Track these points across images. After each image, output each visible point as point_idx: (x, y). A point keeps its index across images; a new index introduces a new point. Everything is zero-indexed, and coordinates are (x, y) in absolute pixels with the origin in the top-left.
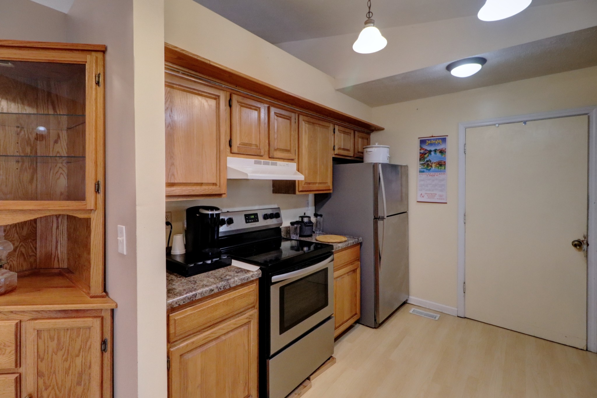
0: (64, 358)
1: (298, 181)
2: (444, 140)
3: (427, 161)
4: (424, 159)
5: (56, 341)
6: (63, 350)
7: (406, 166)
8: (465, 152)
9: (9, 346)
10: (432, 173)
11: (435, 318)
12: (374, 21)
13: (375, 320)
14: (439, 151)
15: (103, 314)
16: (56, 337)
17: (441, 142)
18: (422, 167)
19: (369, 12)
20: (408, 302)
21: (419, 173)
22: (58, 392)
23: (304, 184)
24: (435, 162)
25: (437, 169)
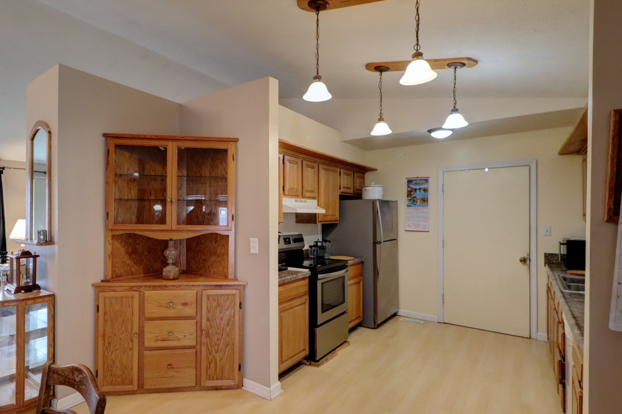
0: (220, 311)
1: (318, 214)
2: (426, 180)
3: (414, 197)
4: (411, 196)
5: (216, 302)
6: (220, 307)
7: (396, 202)
8: (443, 191)
9: (193, 304)
10: (417, 207)
11: (420, 323)
12: (384, 119)
13: (375, 323)
14: (422, 190)
15: (239, 288)
16: (216, 300)
17: (424, 182)
18: (409, 202)
19: (381, 113)
20: (399, 314)
21: (407, 207)
22: (217, 330)
23: (322, 216)
24: (420, 198)
25: (421, 204)
